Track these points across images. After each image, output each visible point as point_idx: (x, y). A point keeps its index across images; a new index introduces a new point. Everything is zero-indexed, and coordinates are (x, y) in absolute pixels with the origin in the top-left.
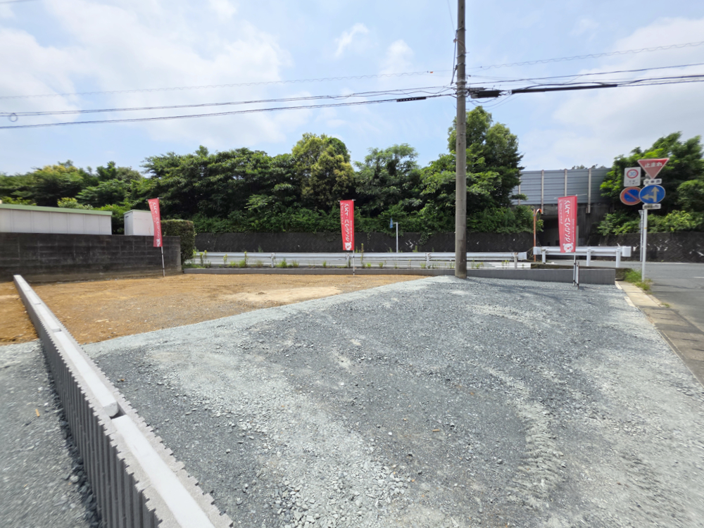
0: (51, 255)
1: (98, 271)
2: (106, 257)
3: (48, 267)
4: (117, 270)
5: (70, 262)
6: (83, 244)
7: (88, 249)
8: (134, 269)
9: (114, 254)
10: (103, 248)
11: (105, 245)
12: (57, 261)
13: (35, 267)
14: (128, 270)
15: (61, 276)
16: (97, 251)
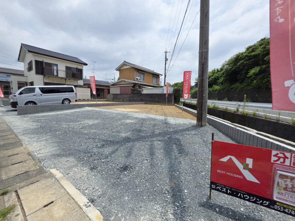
0: (150, 98)
1: (156, 102)
2: (157, 99)
3: (149, 101)
4: (159, 103)
5: (152, 100)
6: (154, 96)
7: (155, 97)
8: (162, 103)
9: (159, 98)
10: (157, 97)
11: (157, 96)
12: (150, 100)
13: (148, 101)
14: (161, 103)
15: (150, 103)
16: (156, 98)
